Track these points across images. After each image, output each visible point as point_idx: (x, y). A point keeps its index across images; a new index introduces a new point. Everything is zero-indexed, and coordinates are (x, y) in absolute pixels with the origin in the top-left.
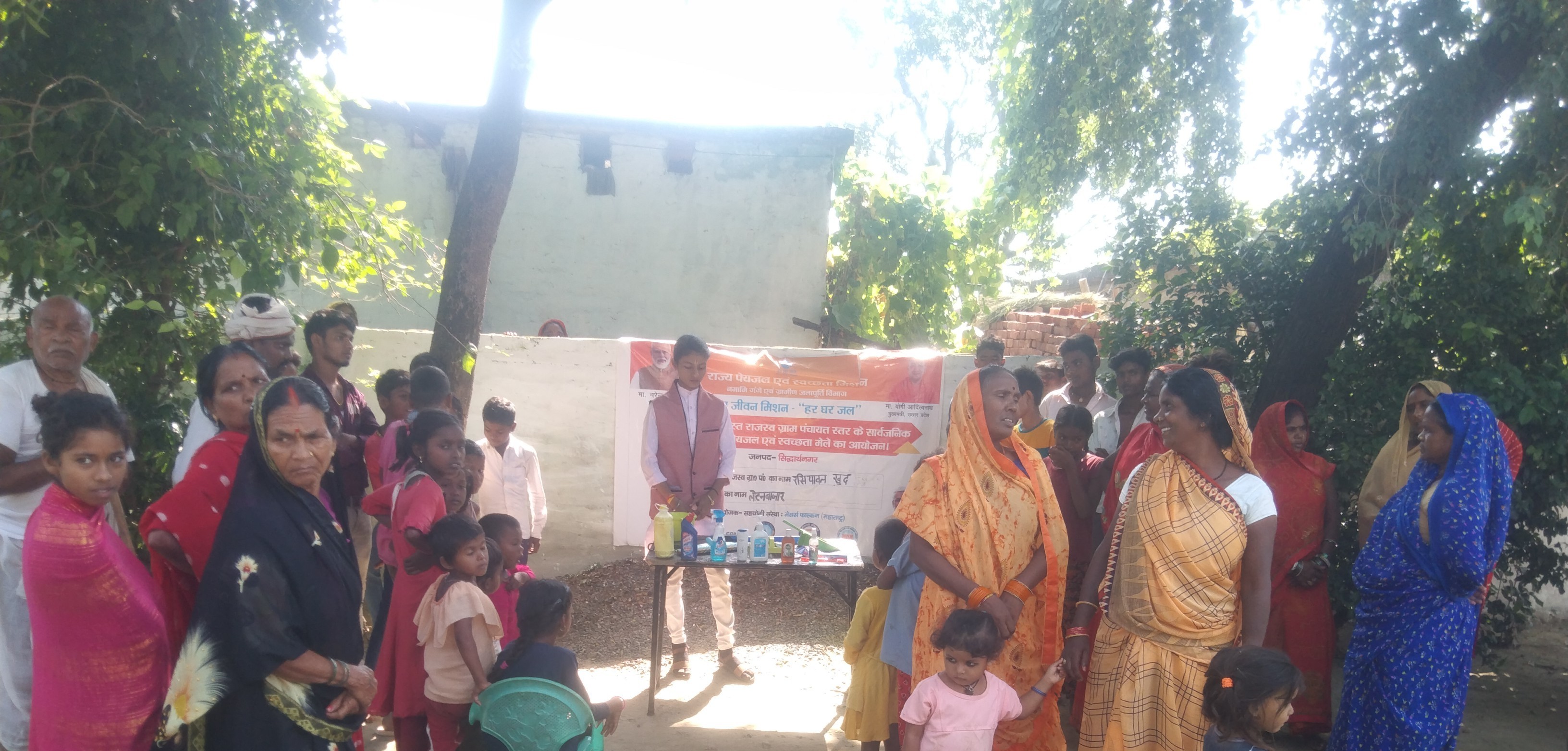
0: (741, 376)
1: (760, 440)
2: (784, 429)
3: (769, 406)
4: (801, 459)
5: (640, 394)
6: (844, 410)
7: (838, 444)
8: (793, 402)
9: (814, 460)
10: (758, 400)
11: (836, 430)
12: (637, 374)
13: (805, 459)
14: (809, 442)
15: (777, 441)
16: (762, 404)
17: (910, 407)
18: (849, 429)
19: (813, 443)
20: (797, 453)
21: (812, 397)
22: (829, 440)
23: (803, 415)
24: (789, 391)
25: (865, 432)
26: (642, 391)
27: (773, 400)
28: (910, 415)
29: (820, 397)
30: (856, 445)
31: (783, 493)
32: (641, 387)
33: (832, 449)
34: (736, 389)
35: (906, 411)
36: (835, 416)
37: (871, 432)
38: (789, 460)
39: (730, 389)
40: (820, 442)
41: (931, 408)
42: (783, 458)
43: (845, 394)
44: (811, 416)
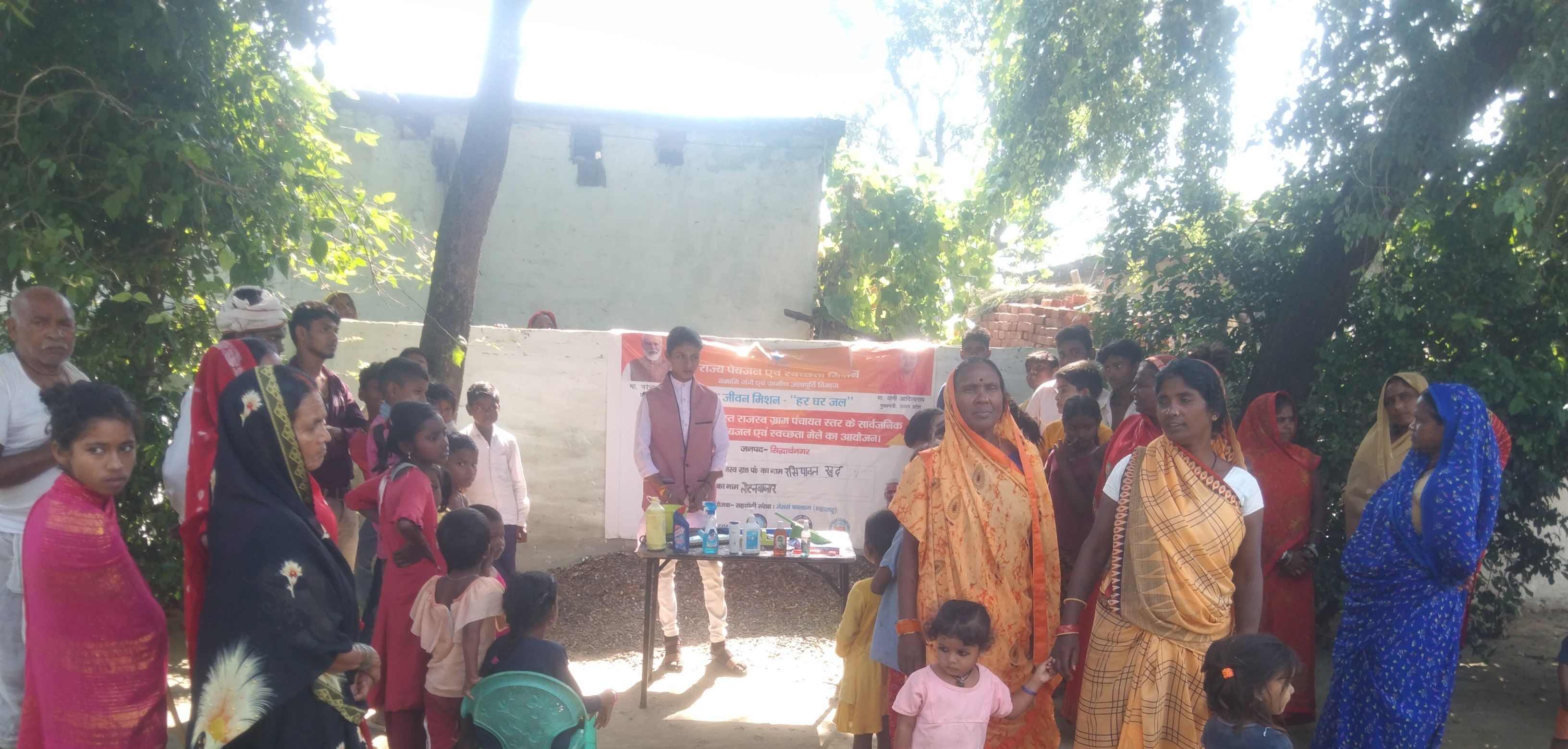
0: (733, 367)
1: (752, 432)
2: (776, 421)
3: (760, 398)
4: (792, 451)
5: (632, 386)
6: (836, 402)
7: (830, 436)
8: (785, 395)
9: (806, 452)
10: (750, 392)
11: (828, 422)
12: (628, 366)
13: (797, 451)
14: (801, 434)
15: (768, 433)
16: (754, 396)
17: (902, 399)
18: (841, 421)
19: (805, 435)
20: (789, 446)
21: (804, 389)
22: (821, 433)
23: (795, 407)
24: (781, 383)
25: (856, 423)
26: (633, 383)
27: (765, 392)
28: (902, 406)
29: (812, 389)
30: (848, 437)
31: (775, 485)
32: (632, 379)
33: (824, 441)
34: (727, 381)
35: (898, 402)
36: (827, 408)
37: (863, 424)
38: (781, 452)
39: (721, 381)
40: (812, 434)
41: (923, 400)
42: (775, 450)
43: (837, 386)
44: (803, 407)
